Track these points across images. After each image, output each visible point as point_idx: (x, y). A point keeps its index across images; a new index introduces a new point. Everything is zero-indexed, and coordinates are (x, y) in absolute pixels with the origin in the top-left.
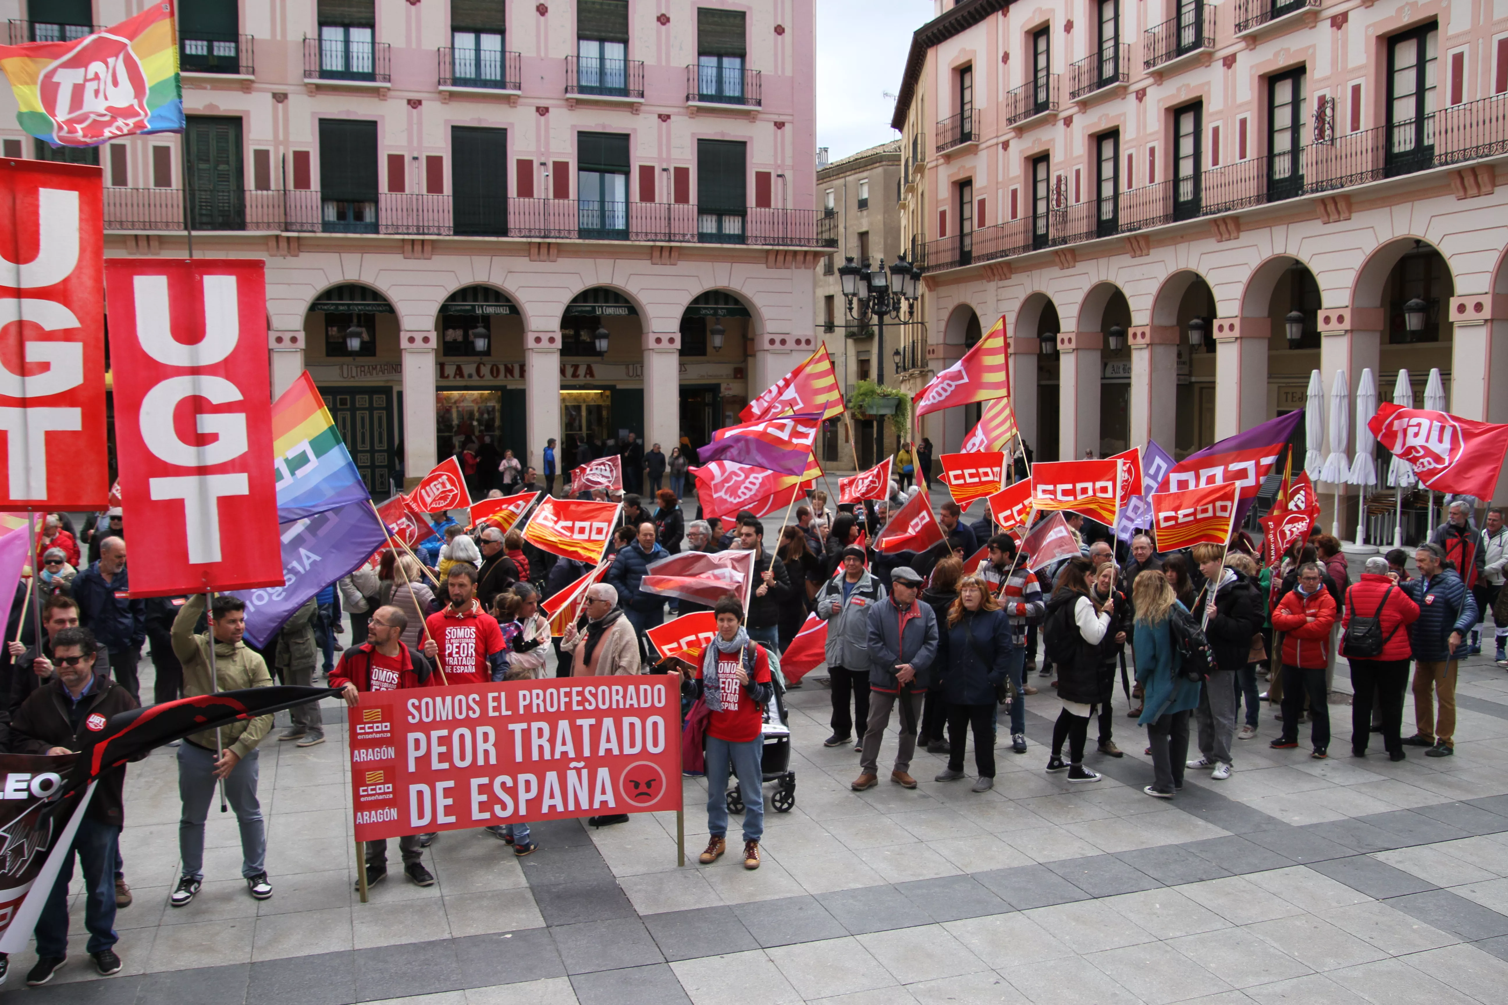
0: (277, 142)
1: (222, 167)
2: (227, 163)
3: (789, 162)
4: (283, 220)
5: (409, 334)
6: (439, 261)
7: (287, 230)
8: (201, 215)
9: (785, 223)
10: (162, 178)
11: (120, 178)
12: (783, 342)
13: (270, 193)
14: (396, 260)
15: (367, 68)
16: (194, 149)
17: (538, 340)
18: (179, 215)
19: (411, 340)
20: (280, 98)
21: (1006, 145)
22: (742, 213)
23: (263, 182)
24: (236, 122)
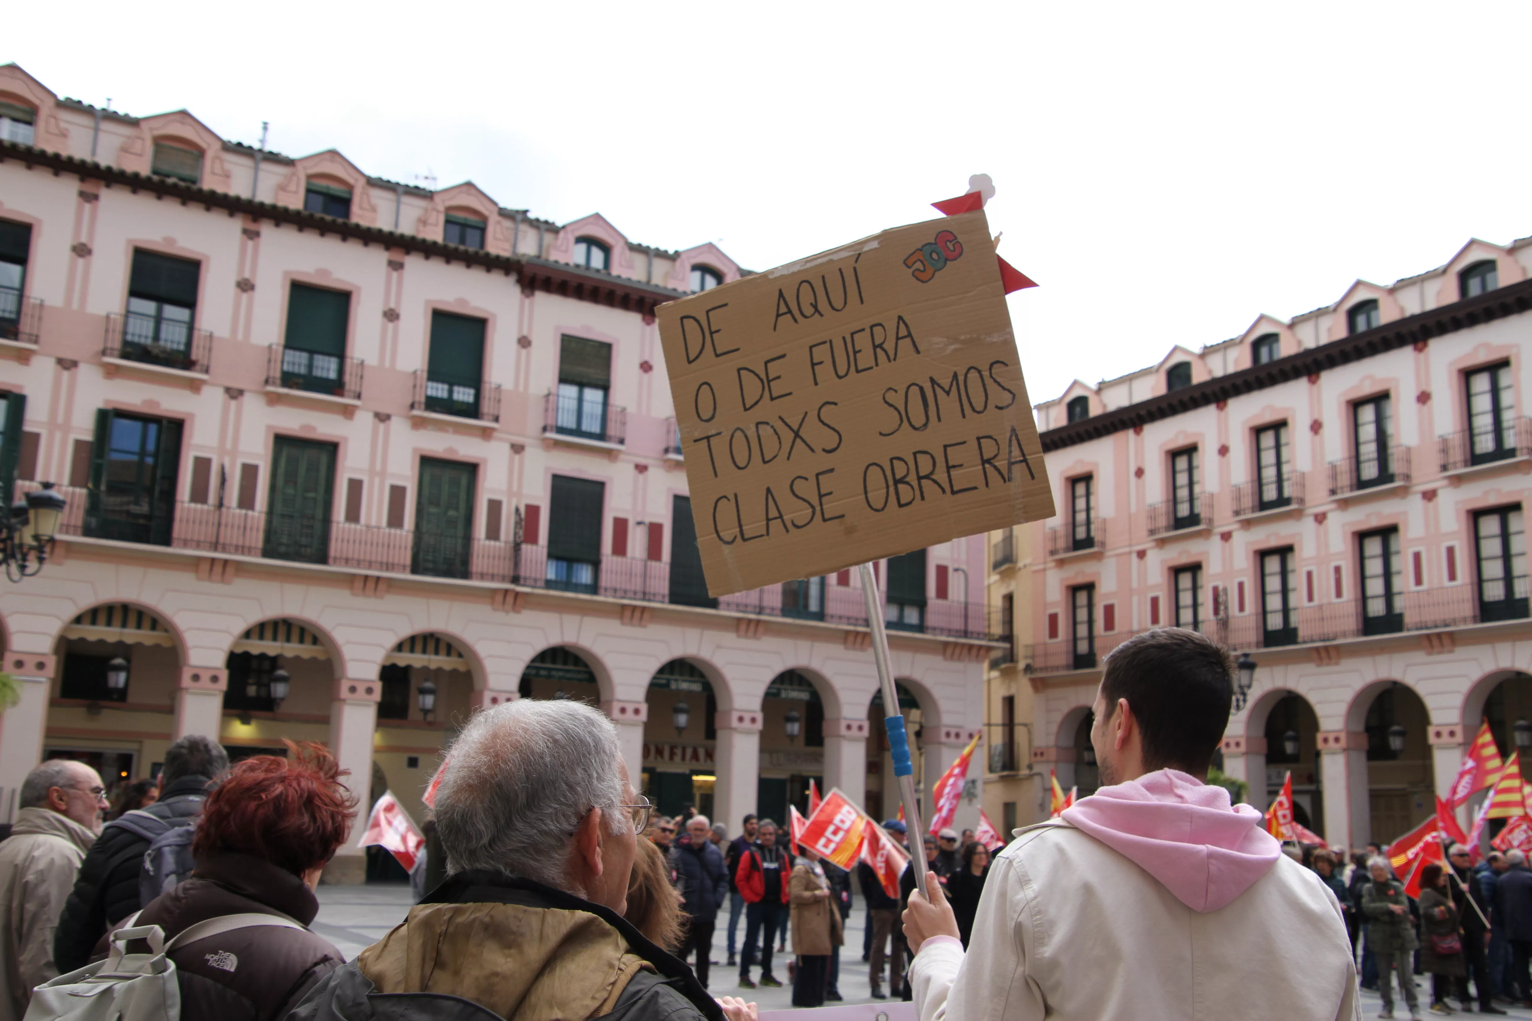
0: (510, 494)
1: (451, 513)
2: (457, 509)
3: (963, 556)
4: (513, 574)
5: (621, 705)
6: (654, 630)
7: (515, 584)
8: (424, 560)
9: (966, 617)
10: (395, 519)
11: (353, 515)
12: (957, 735)
13: (499, 544)
14: (613, 625)
15: (596, 429)
16: (426, 491)
17: (741, 719)
18: (406, 557)
19: (623, 710)
20: (517, 449)
21: (1141, 554)
22: (921, 605)
23: (493, 533)
24: (471, 469)
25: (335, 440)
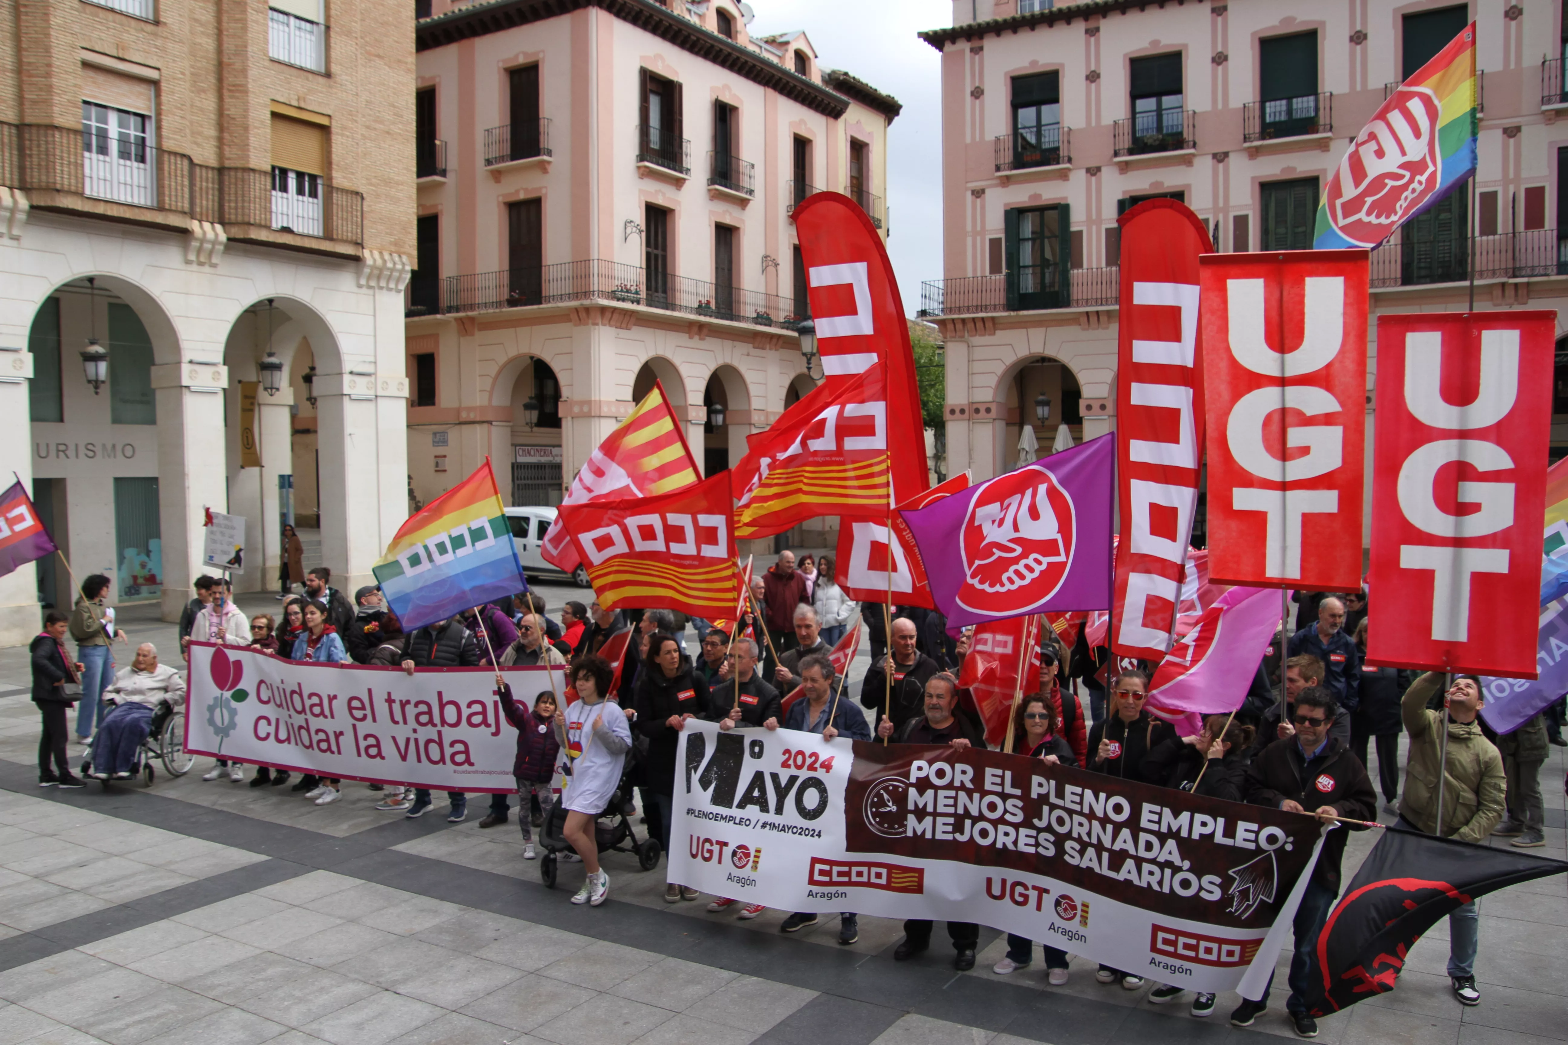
0: (1506, 181)
1: (1443, 216)
2: (1450, 211)
4: (1510, 265)
7: (1515, 276)
8: (1419, 268)
13: (1497, 237)
18: (1396, 270)
20: (1512, 132)
23: (1489, 227)
25: (1315, 174)
